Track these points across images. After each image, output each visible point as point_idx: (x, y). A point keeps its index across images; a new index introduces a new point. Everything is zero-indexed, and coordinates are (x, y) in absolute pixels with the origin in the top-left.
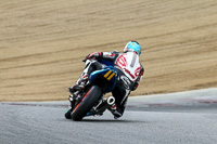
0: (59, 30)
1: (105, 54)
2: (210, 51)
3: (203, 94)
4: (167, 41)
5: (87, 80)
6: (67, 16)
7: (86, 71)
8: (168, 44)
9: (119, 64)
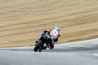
0: (8, 16)
3: (73, 45)
4: (57, 20)
6: (12, 9)
8: (58, 22)
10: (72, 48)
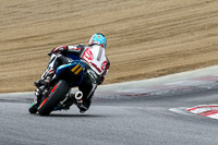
1: (70, 47)
2: (131, 44)
5: (52, 75)
7: (52, 65)
9: (85, 58)
10: (122, 95)
